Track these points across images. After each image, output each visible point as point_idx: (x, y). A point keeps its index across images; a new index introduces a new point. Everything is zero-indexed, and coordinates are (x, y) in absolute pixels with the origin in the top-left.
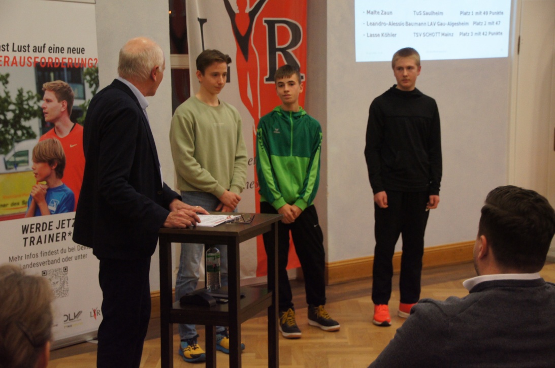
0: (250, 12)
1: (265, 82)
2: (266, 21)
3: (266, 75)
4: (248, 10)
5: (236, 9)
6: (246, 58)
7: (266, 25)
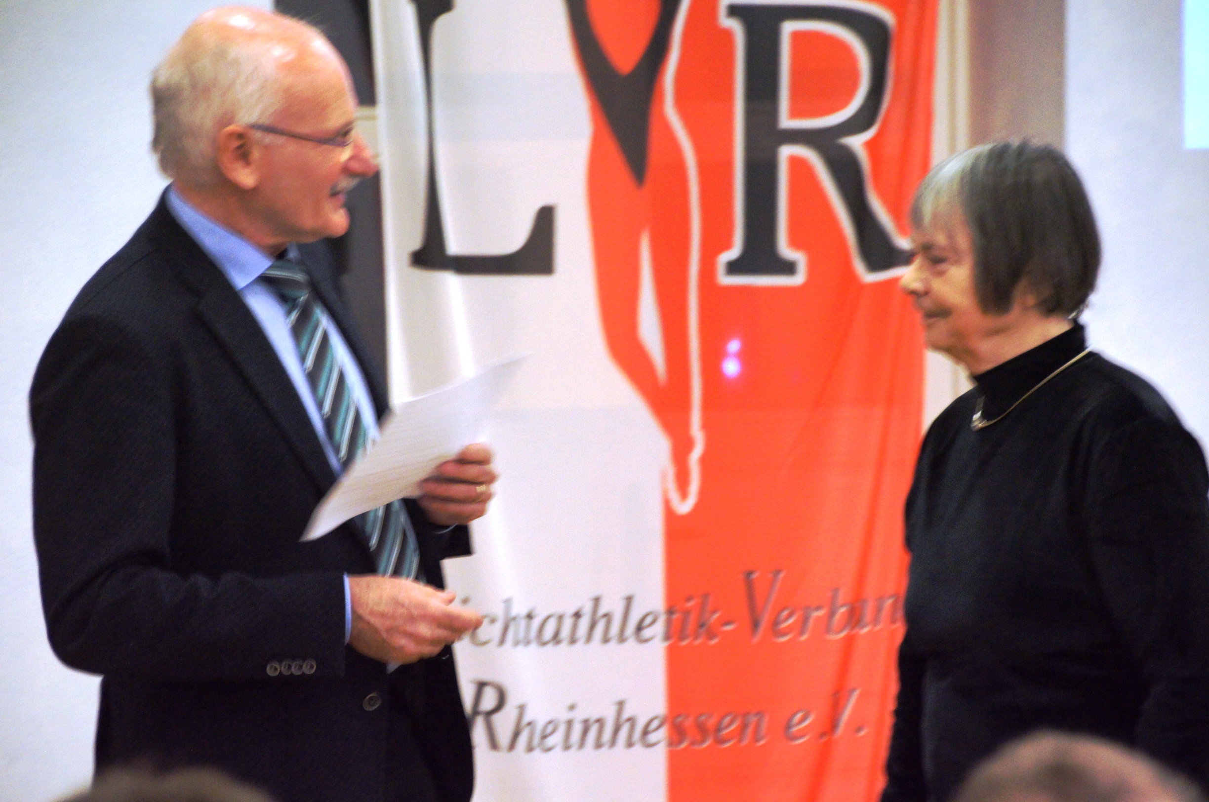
1: (726, 279)
2: (734, 10)
3: (727, 246)
6: (638, 168)
7: (734, 25)
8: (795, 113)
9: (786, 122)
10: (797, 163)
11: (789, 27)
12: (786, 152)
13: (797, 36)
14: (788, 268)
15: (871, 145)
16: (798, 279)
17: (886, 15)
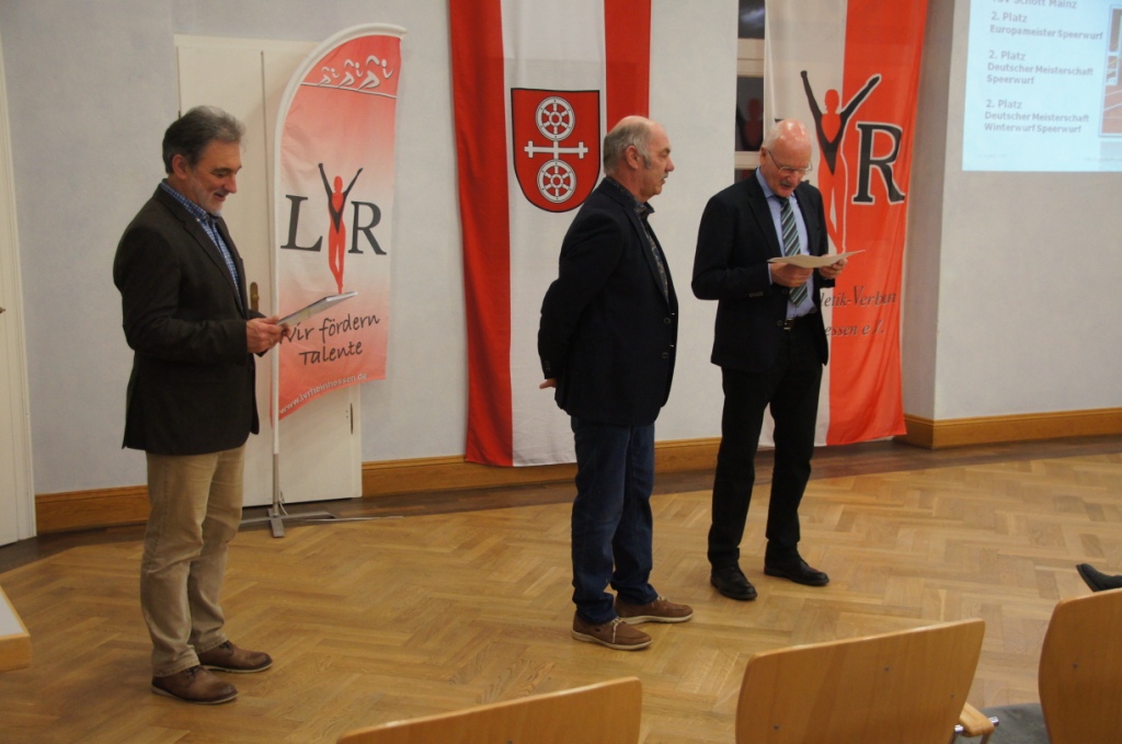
0: (842, 114)
1: (854, 203)
2: (860, 126)
3: (854, 193)
4: (840, 110)
5: (823, 109)
6: (832, 171)
7: (860, 130)
8: (874, 156)
9: (872, 158)
10: (874, 170)
11: (874, 131)
12: (871, 166)
13: (876, 134)
14: (870, 200)
15: (894, 166)
16: (873, 203)
17: (900, 128)
